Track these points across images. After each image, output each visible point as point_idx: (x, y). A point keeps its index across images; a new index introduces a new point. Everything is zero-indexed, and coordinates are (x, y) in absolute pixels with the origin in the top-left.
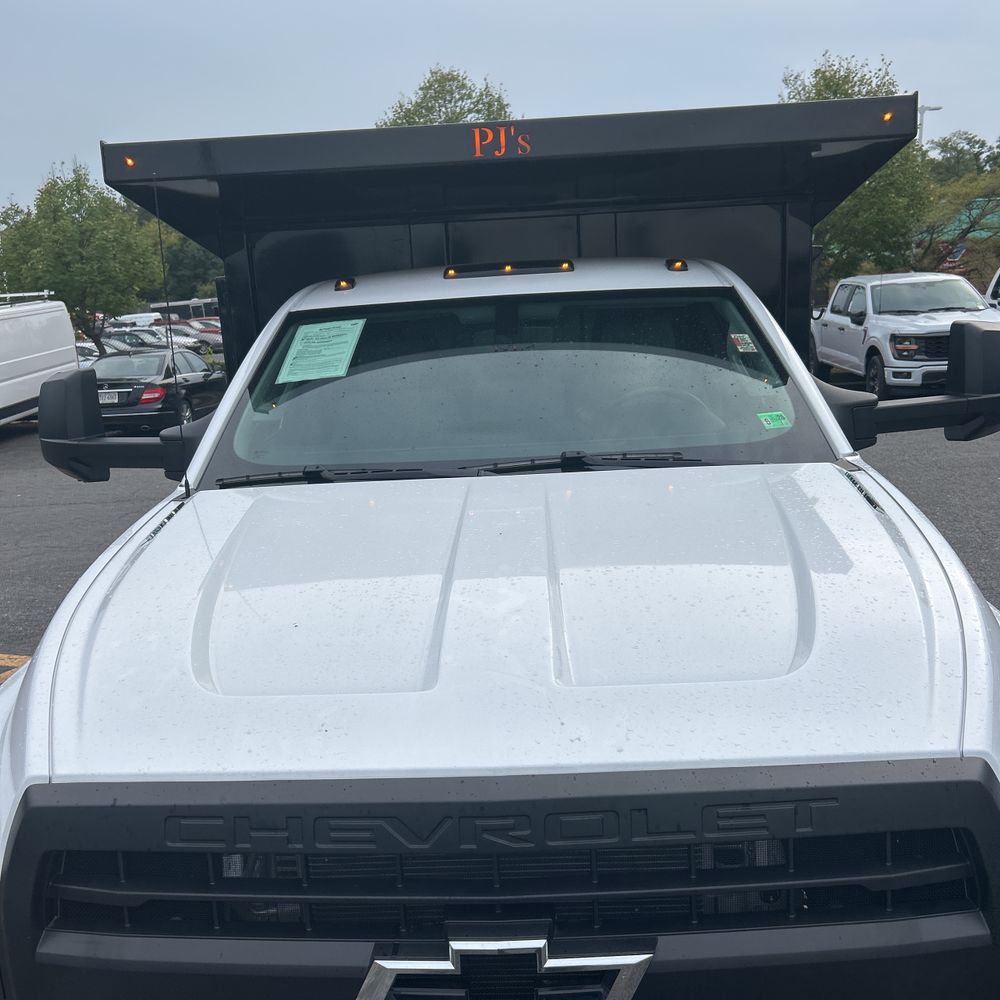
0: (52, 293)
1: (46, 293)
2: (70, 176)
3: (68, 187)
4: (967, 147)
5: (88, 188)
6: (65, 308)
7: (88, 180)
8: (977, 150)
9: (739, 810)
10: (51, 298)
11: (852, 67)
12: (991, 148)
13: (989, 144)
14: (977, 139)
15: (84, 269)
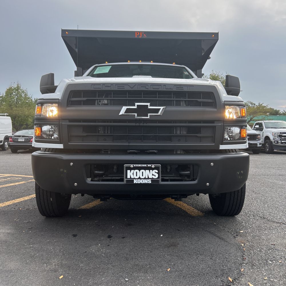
0: (8, 114)
1: (6, 114)
2: (16, 86)
3: (15, 89)
4: (251, 105)
5: (20, 89)
6: (10, 119)
7: (21, 87)
8: (253, 106)
9: (179, 87)
10: (7, 116)
11: (219, 75)
12: (257, 106)
13: (256, 104)
14: (253, 103)
15: (17, 109)
